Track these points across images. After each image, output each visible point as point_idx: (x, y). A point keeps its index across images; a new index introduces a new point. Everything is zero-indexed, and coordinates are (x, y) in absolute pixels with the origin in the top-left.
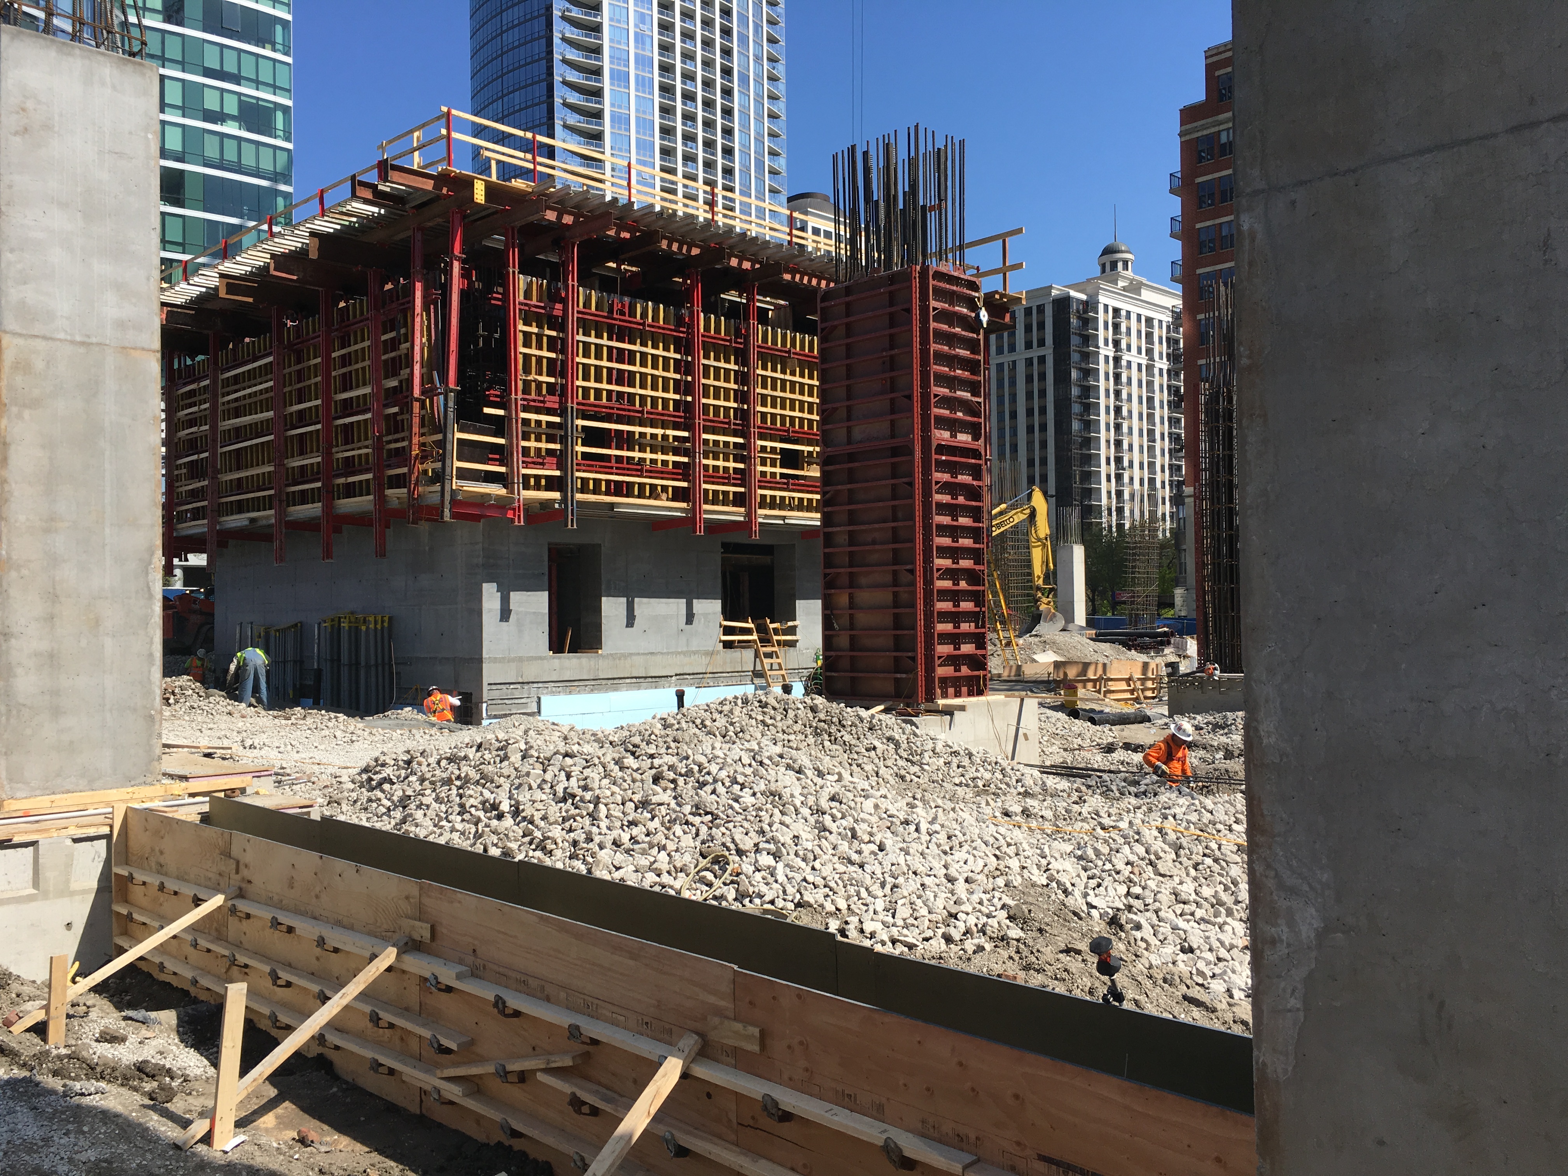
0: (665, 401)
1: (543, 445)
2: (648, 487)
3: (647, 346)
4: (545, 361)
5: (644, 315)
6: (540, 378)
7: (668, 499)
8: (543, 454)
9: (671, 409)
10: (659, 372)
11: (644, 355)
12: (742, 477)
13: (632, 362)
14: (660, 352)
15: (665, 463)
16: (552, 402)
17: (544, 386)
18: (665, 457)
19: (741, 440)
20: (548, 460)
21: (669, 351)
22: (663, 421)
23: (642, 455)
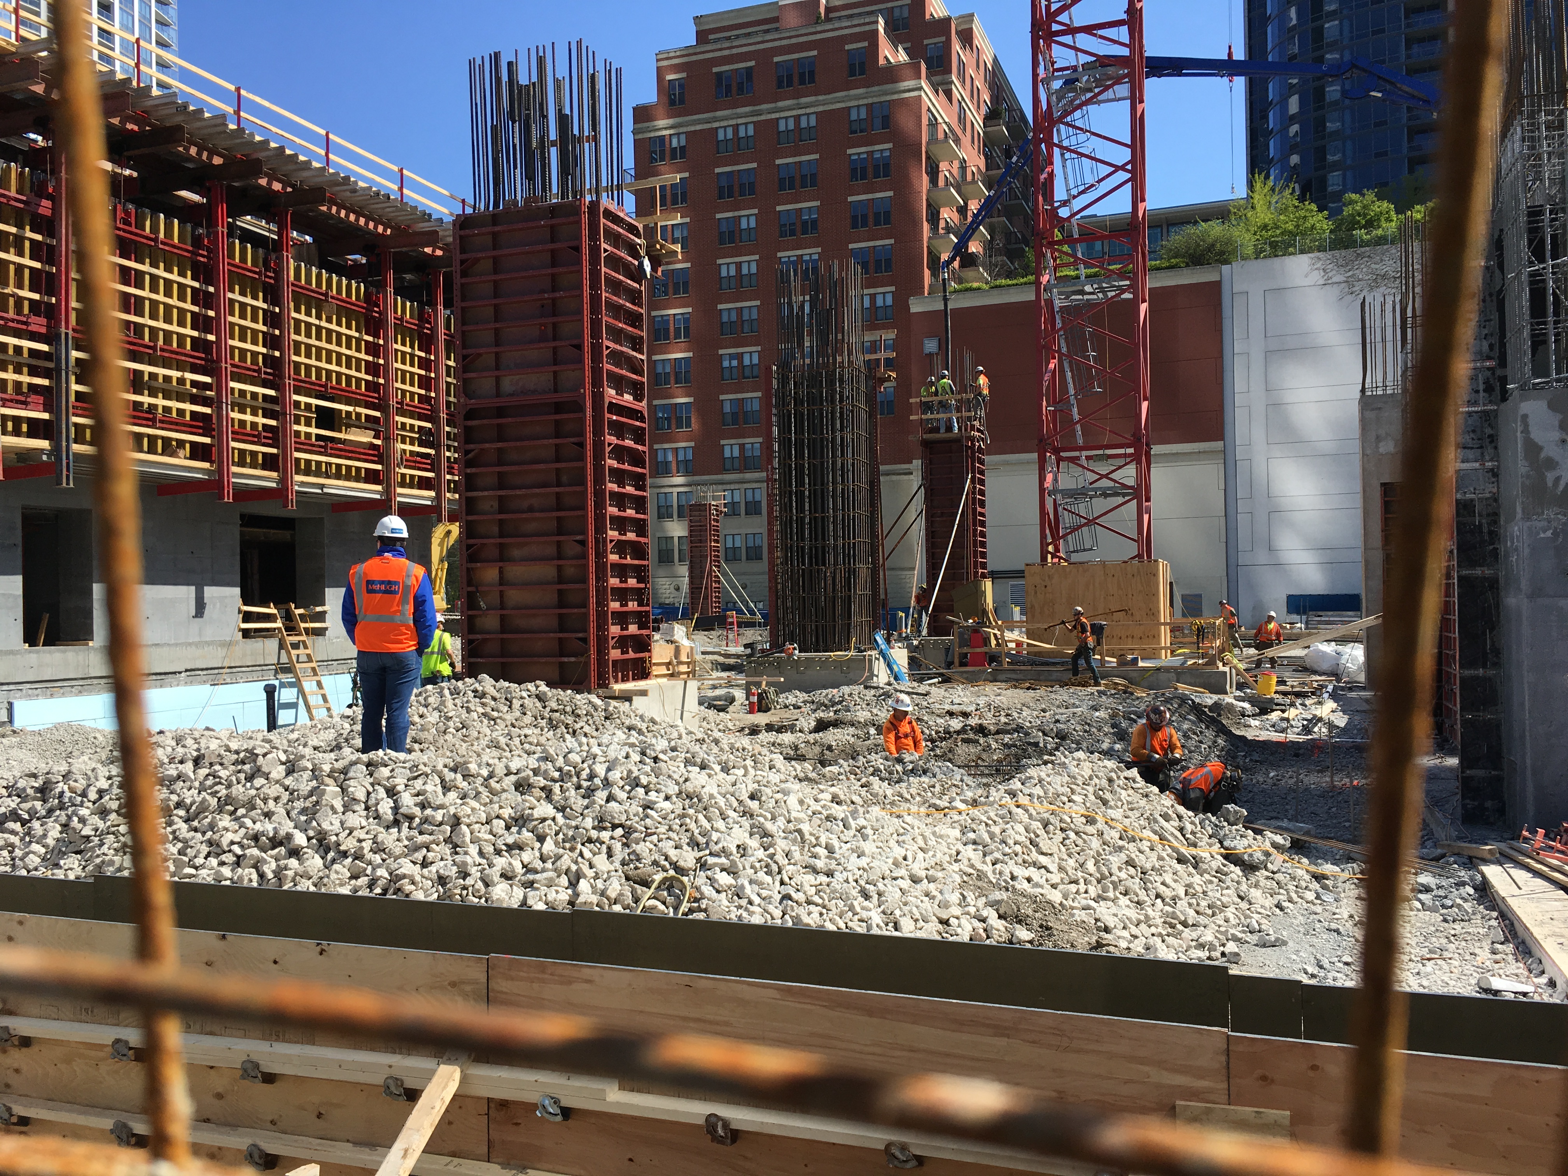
0: (181, 337)
1: (25, 379)
2: (160, 442)
3: (158, 268)
4: (27, 272)
5: (155, 228)
6: (21, 293)
7: (185, 458)
8: (25, 390)
9: (189, 347)
10: (174, 302)
11: (154, 278)
12: (274, 436)
13: (140, 285)
14: (174, 277)
15: (181, 412)
16: (39, 324)
17: (26, 303)
18: (181, 406)
19: (272, 392)
20: (33, 398)
21: (185, 277)
22: (177, 361)
23: (152, 401)
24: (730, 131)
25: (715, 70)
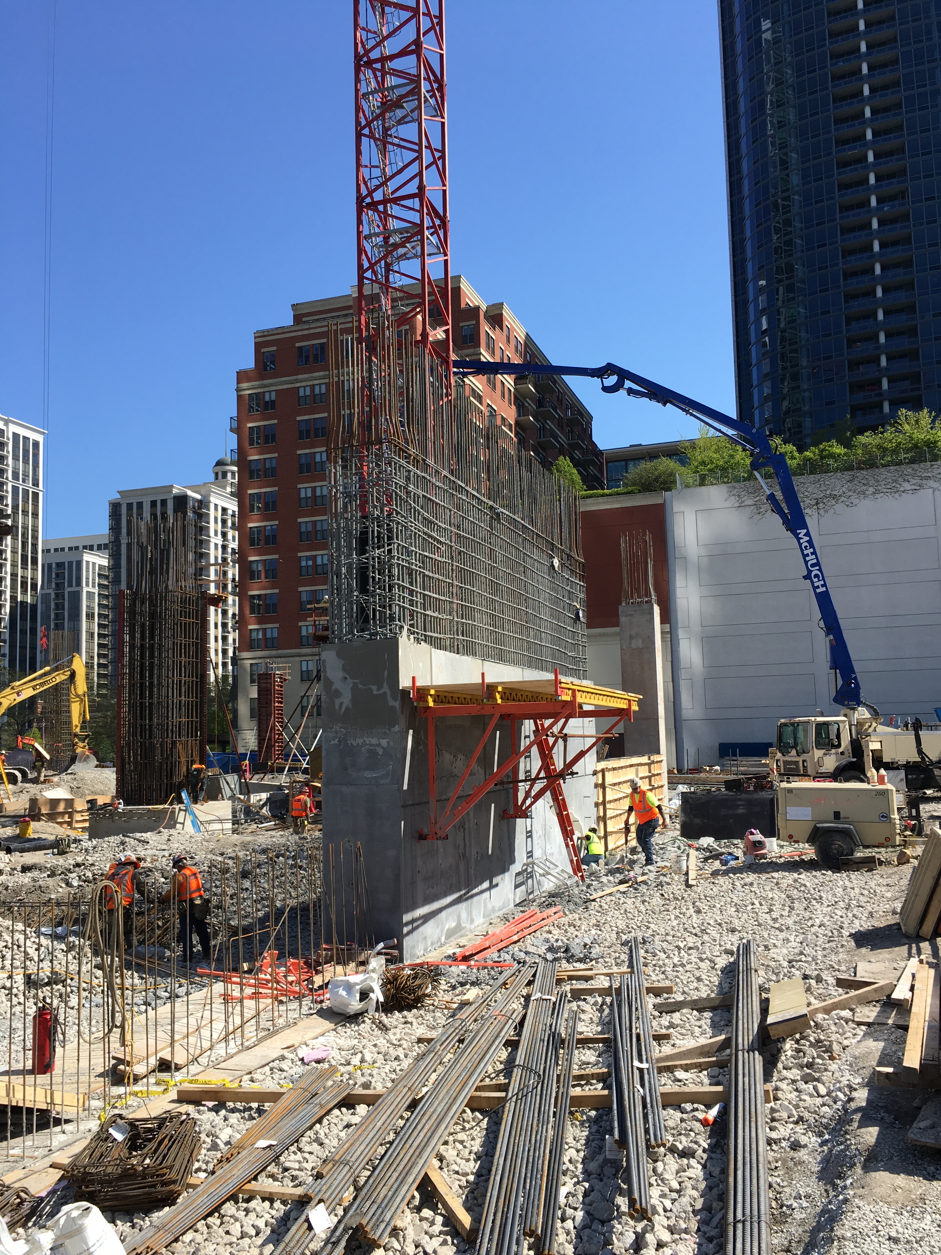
24: (308, 390)
25: (297, 345)
